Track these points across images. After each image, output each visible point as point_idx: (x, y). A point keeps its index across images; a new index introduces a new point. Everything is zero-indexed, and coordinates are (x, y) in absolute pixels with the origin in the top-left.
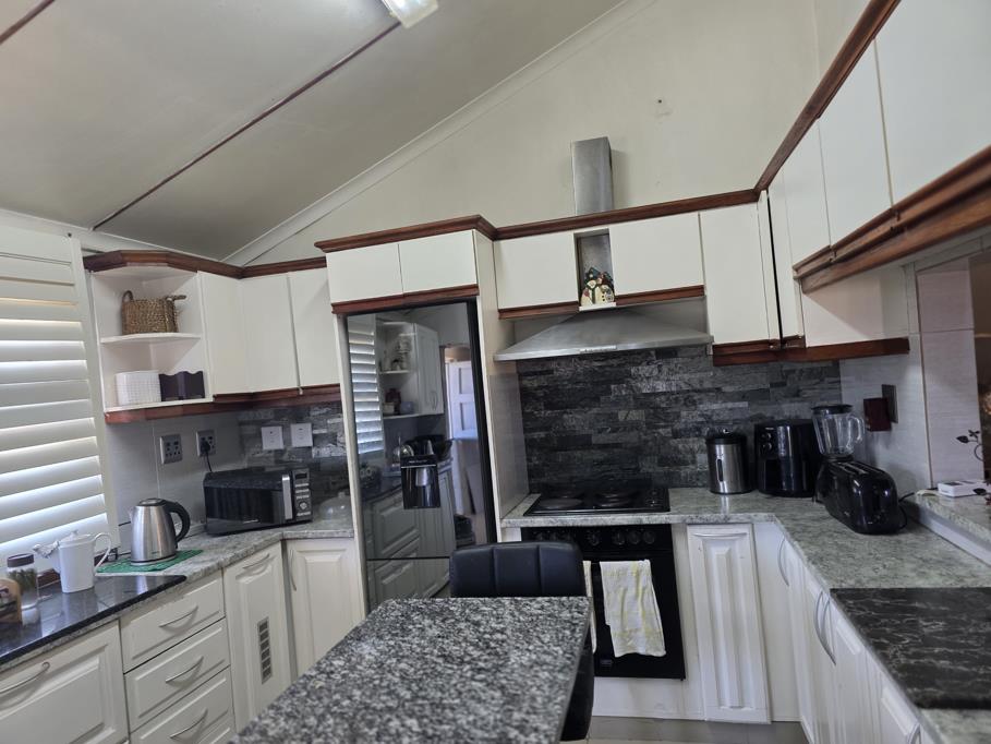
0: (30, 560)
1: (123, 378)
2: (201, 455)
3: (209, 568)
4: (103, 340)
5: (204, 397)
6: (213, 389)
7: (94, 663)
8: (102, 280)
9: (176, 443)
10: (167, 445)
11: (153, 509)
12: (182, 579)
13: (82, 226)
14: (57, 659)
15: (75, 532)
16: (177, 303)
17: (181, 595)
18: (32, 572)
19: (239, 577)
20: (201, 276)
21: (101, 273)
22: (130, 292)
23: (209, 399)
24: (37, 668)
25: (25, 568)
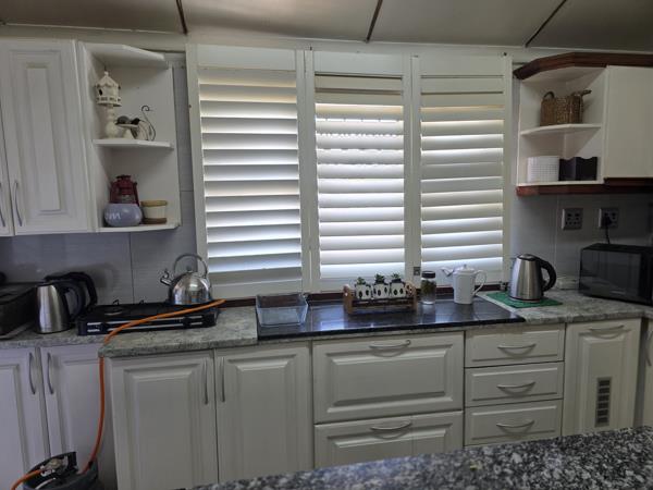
0: (433, 276)
1: (531, 161)
2: (602, 227)
3: (549, 320)
4: (523, 133)
5: (595, 179)
6: (604, 172)
7: (442, 353)
8: (527, 85)
9: (577, 215)
10: (568, 215)
11: (527, 263)
12: (522, 320)
13: (517, 45)
14: (416, 341)
15: (465, 266)
16: (585, 98)
17: (521, 332)
18: (433, 284)
19: (582, 335)
20: (611, 71)
21: (527, 80)
22: (551, 93)
23: (600, 181)
24: (403, 341)
25: (430, 280)
